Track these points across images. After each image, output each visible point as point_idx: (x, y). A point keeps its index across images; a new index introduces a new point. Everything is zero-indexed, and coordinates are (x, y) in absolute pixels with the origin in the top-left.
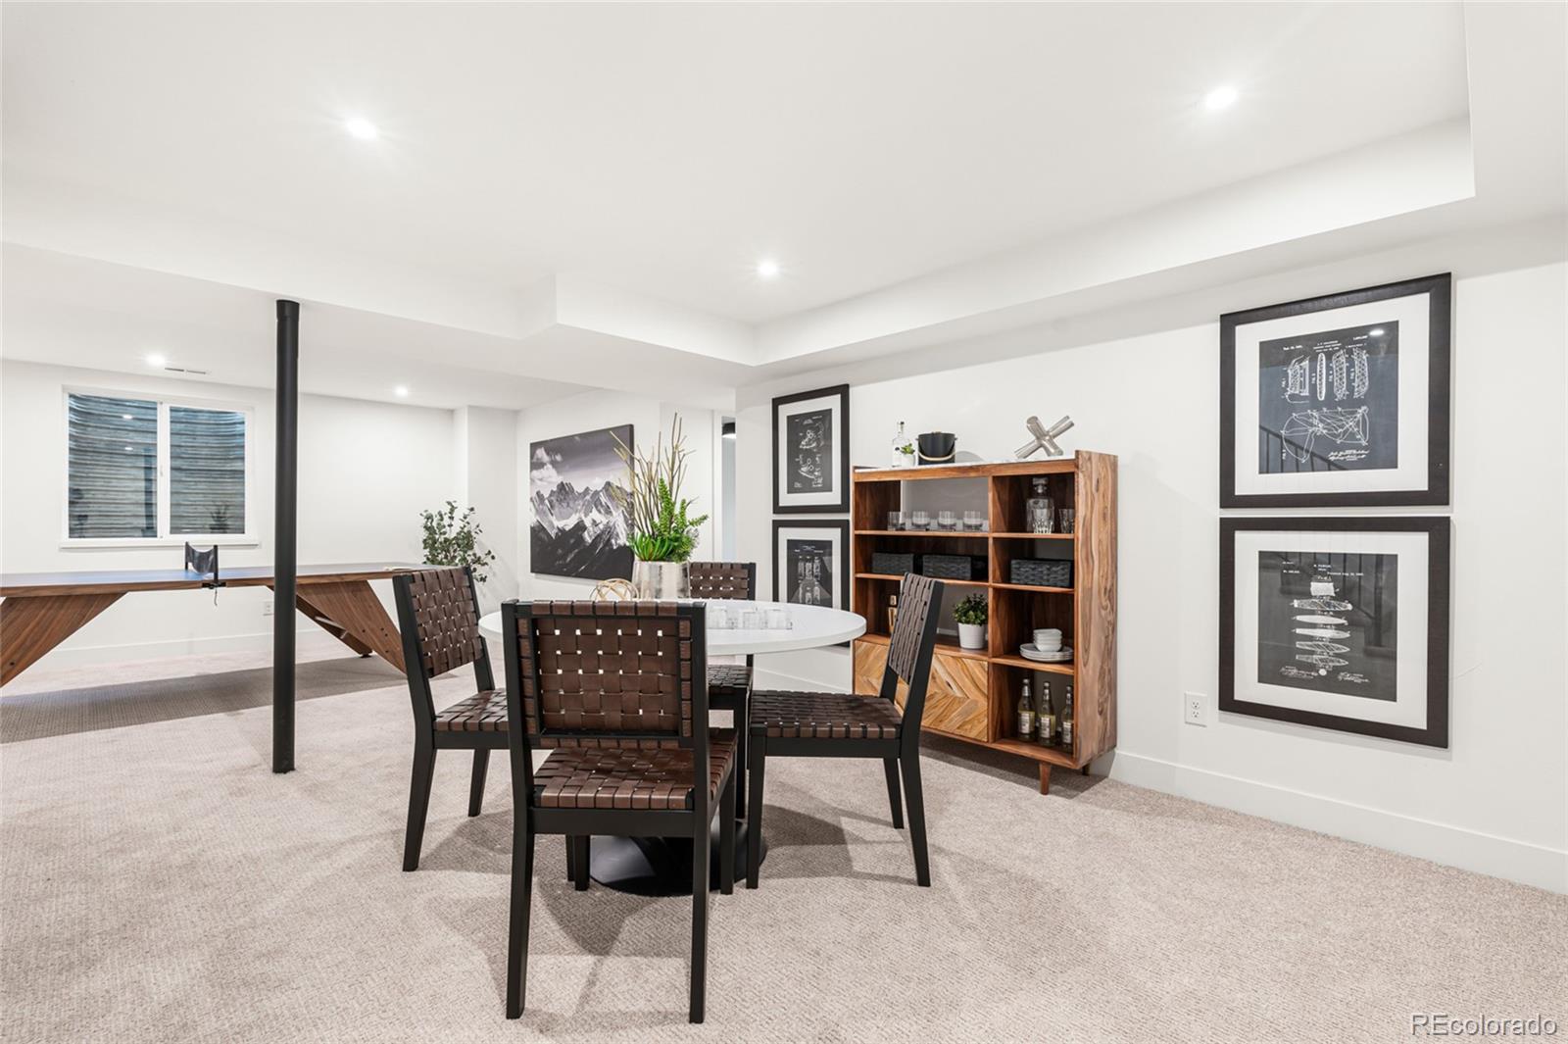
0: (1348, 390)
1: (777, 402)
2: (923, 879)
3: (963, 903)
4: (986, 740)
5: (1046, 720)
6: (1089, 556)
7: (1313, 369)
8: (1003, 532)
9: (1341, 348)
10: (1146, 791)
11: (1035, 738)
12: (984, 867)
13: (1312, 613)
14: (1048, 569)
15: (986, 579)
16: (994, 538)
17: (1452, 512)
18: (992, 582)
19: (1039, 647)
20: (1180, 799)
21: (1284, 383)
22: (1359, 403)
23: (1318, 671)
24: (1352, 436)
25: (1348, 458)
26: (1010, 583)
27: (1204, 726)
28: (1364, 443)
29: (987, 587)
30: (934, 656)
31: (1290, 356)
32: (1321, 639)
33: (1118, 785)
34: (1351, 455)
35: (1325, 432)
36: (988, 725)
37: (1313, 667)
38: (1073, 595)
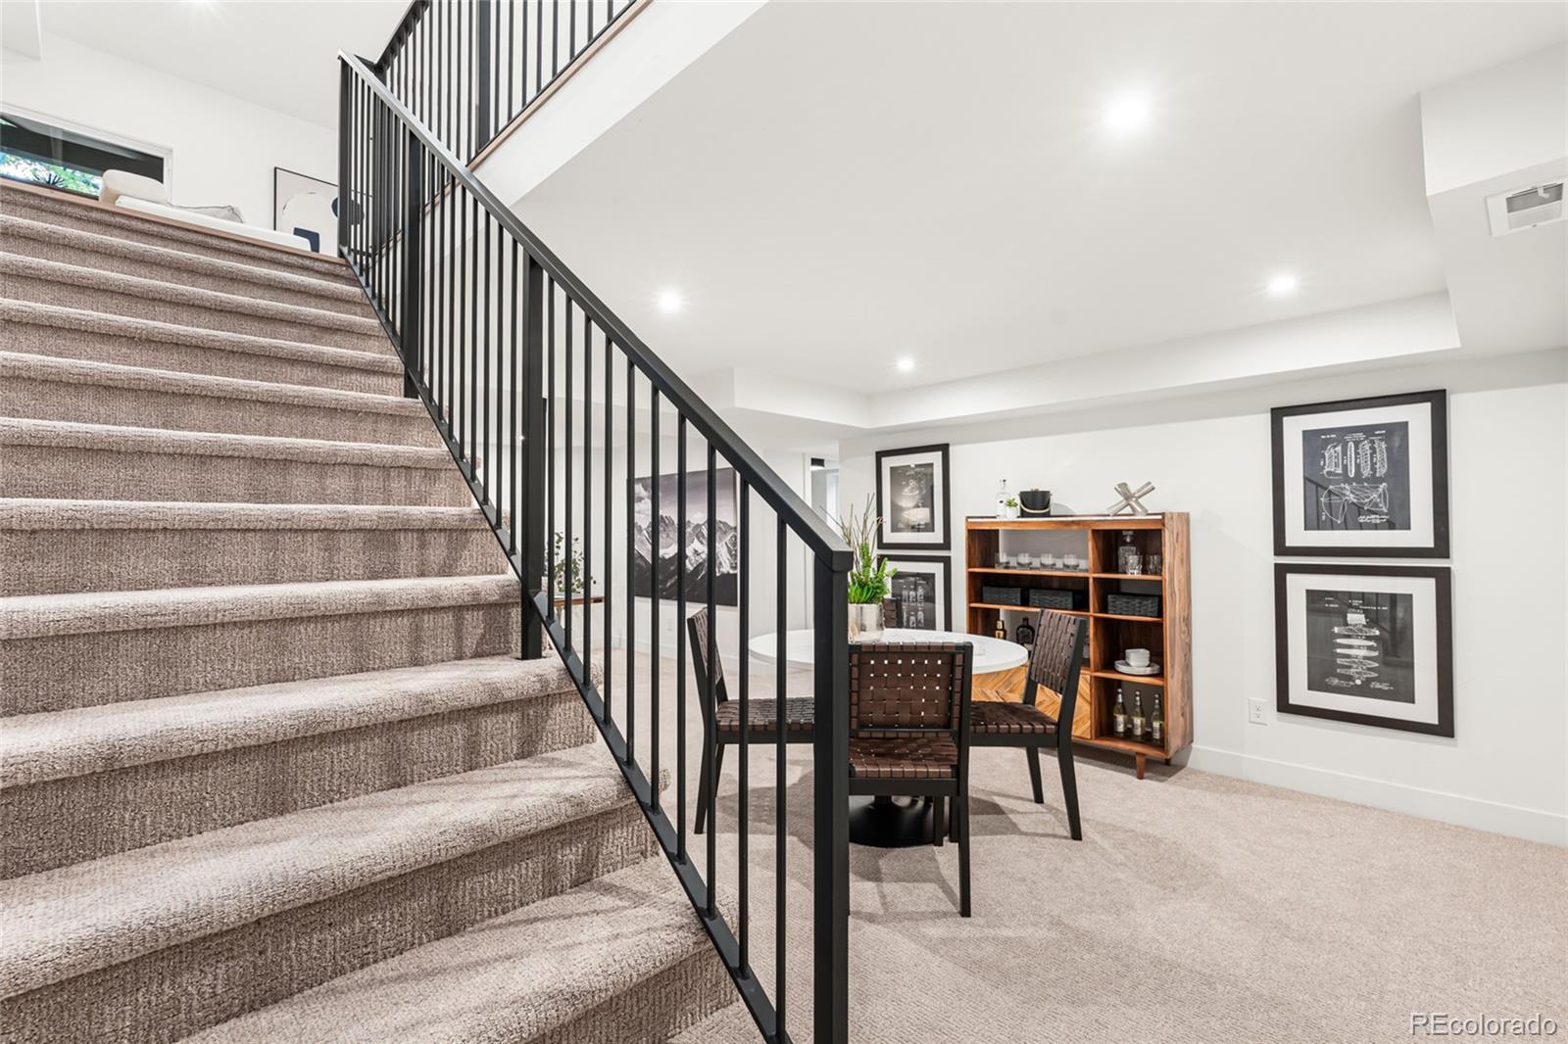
0: (1372, 470)
1: (880, 455)
2: (1076, 834)
3: (1110, 850)
4: (1089, 737)
5: (1138, 721)
6: (1173, 593)
7: (1344, 453)
8: (1098, 573)
9: (1366, 439)
10: (1219, 776)
11: (1128, 735)
12: (1116, 828)
13: (1349, 637)
14: (1140, 603)
15: (1087, 609)
16: (1094, 579)
17: (1452, 563)
18: (1092, 612)
19: (1132, 663)
20: (1248, 782)
21: (1322, 463)
22: (1380, 480)
23: (1354, 681)
24: (1376, 505)
25: (1373, 521)
26: (1106, 612)
27: (1265, 725)
28: (1385, 510)
29: (1088, 617)
30: (1081, 676)
31: (1327, 442)
32: (1356, 657)
33: (1194, 772)
34: (1375, 519)
35: (1355, 501)
36: (1091, 726)
37: (1350, 678)
38: (1162, 624)
